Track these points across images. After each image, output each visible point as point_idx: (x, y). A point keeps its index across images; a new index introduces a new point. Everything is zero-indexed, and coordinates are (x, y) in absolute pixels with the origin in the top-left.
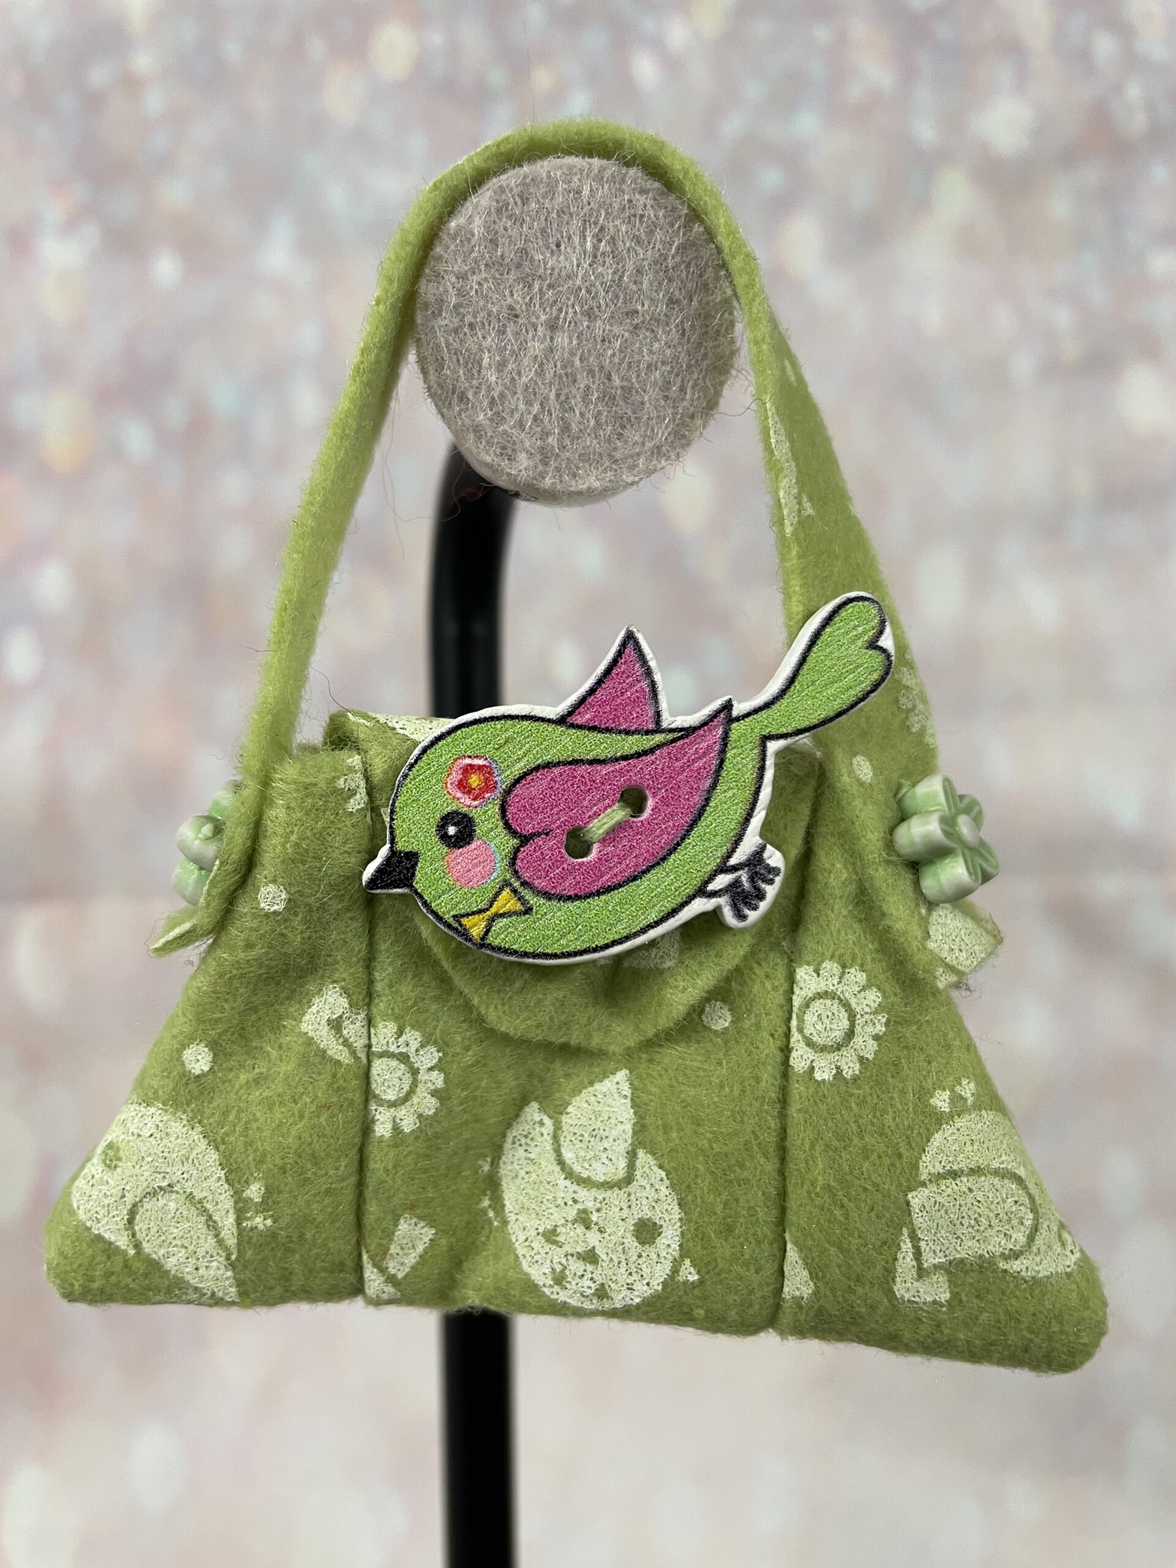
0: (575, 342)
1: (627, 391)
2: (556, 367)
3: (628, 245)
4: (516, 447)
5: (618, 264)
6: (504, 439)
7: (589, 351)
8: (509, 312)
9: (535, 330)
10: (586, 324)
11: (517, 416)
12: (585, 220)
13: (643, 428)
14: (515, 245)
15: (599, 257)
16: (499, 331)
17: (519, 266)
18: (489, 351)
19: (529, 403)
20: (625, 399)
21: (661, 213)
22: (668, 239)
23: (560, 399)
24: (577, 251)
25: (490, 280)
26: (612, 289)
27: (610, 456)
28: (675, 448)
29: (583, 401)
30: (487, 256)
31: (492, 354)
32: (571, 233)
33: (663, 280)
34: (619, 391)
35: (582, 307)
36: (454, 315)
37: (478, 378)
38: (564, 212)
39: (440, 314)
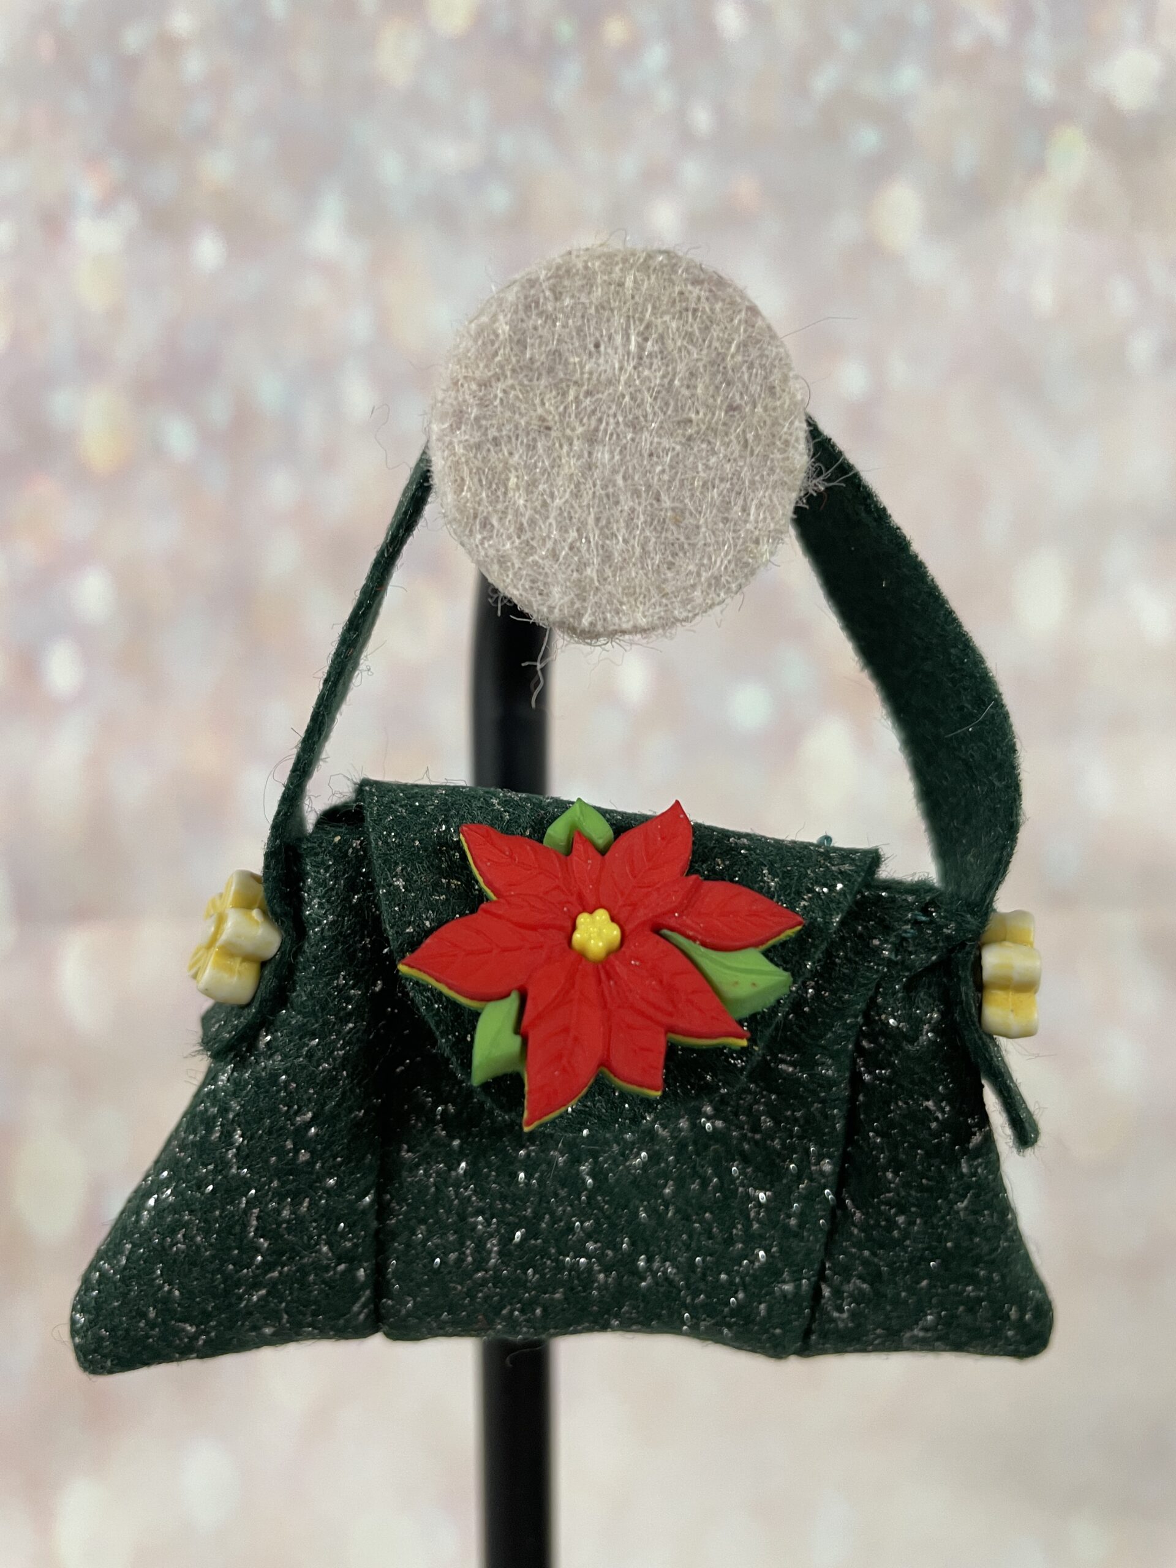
0: (617, 457)
1: (679, 514)
2: (595, 485)
3: (679, 343)
4: (549, 580)
5: (667, 365)
6: (534, 571)
7: (634, 468)
8: (540, 423)
9: (571, 444)
10: (629, 436)
11: (549, 544)
12: (628, 317)
13: (698, 556)
14: (547, 345)
15: (645, 359)
16: (528, 446)
17: (551, 371)
18: (516, 469)
19: (563, 529)
20: (677, 523)
21: (718, 306)
22: (726, 336)
23: (600, 525)
24: (620, 351)
25: (518, 388)
26: (661, 395)
27: (659, 588)
28: (737, 578)
29: (627, 526)
30: (514, 360)
31: (520, 472)
32: (612, 331)
33: (721, 383)
34: (669, 514)
35: (625, 417)
36: (475, 427)
37: (504, 502)
38: (603, 308)
39: (459, 429)
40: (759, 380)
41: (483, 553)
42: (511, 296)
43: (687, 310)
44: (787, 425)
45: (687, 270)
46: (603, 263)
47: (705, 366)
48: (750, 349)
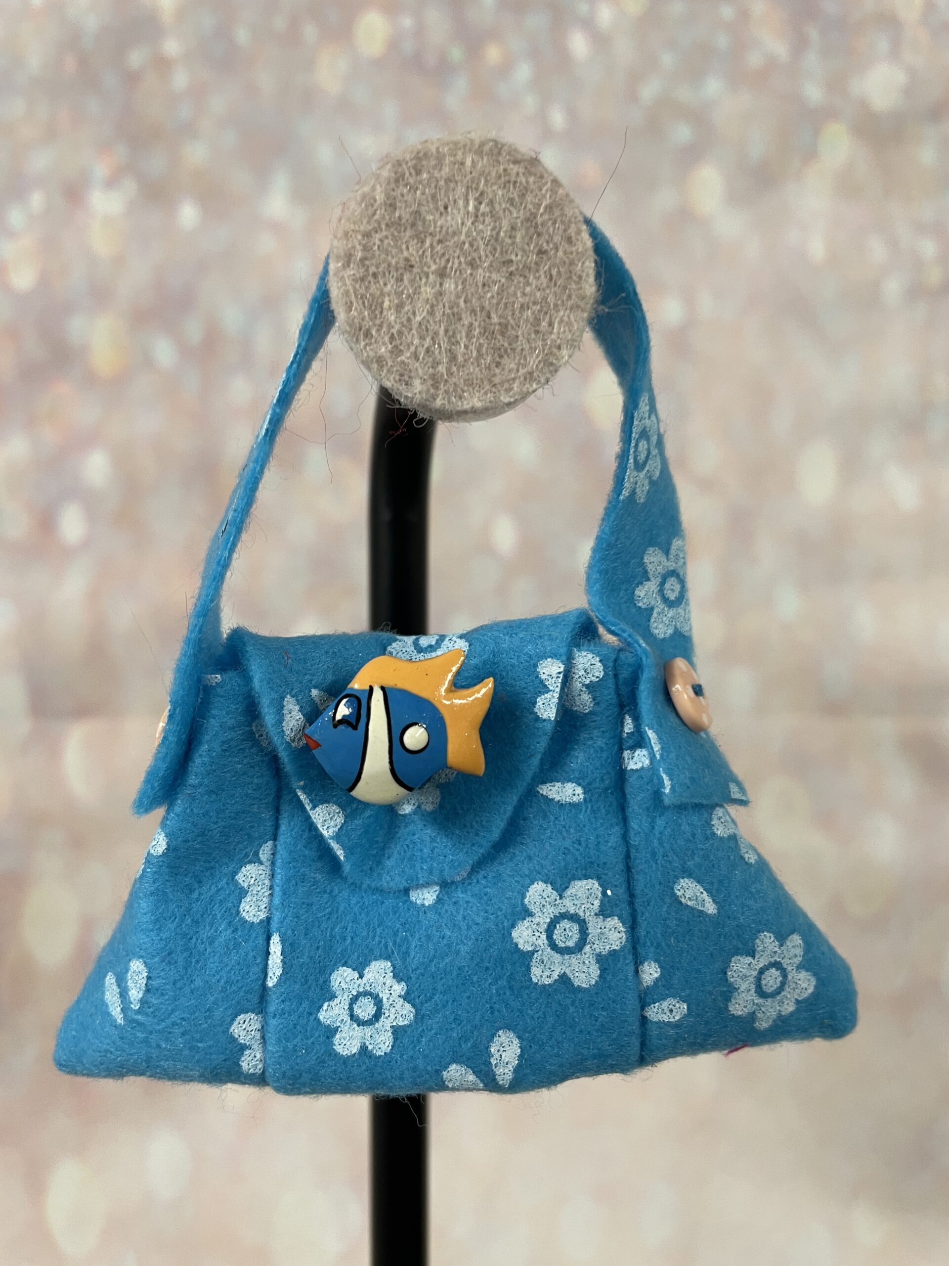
0: (460, 287)
1: (504, 327)
2: (444, 307)
3: (504, 206)
4: (412, 374)
5: (495, 222)
7: (472, 294)
8: (406, 263)
9: (427, 277)
10: (469, 272)
11: (412, 349)
12: (468, 187)
13: (518, 358)
14: (411, 207)
15: (480, 217)
16: (397, 279)
17: (413, 225)
18: (389, 295)
19: (422, 338)
20: (503, 334)
21: (531, 179)
22: (537, 201)
23: (448, 334)
24: (462, 212)
25: (390, 237)
26: (491, 243)
27: (490, 381)
28: (544, 374)
29: (467, 336)
30: (387, 217)
31: (391, 297)
32: (457, 197)
33: (533, 235)
34: (497, 327)
35: (466, 258)
36: (360, 266)
37: (380, 318)
38: (450, 181)
39: (349, 266)
40: (561, 232)
41: (365, 355)
42: (385, 173)
43: (509, 182)
44: (580, 264)
45: (509, 153)
46: (450, 149)
47: (522, 222)
48: (555, 209)
